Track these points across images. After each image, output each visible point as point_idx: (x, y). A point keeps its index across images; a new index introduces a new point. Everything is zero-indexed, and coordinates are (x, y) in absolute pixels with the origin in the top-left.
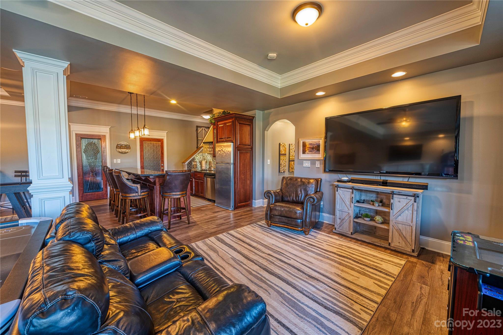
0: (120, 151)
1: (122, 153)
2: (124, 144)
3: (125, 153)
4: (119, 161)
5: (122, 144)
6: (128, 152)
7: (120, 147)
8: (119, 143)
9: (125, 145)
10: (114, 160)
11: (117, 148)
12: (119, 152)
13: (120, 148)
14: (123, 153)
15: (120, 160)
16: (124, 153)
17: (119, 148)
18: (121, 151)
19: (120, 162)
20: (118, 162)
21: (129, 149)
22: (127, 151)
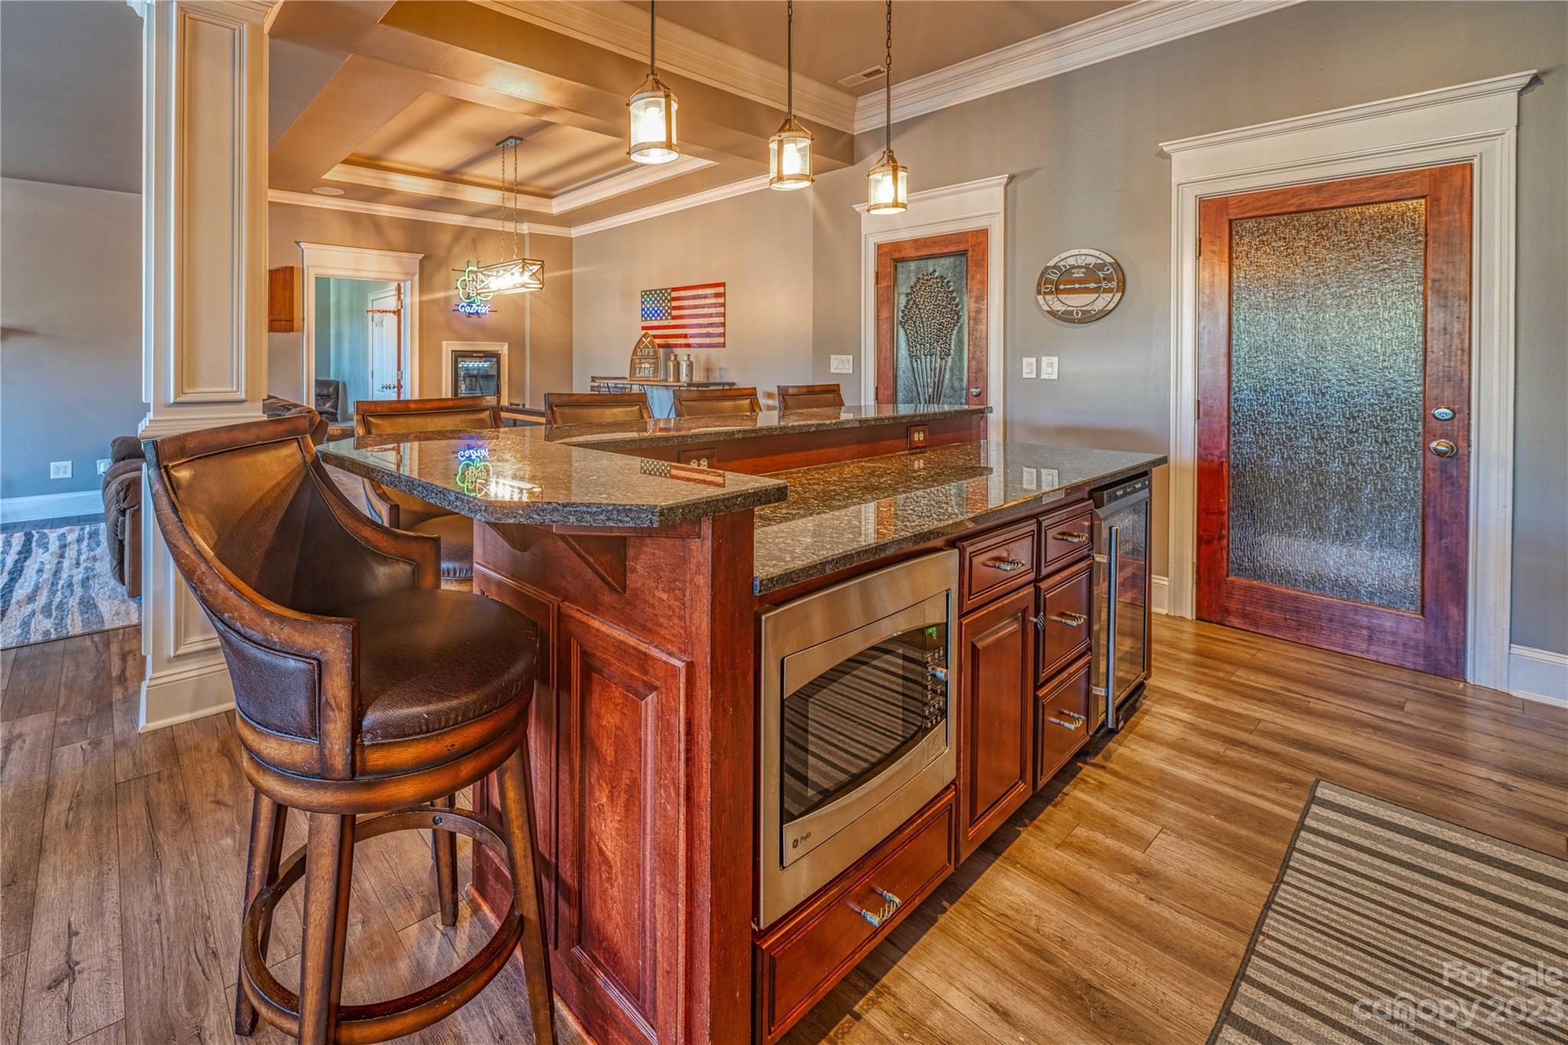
0: (1058, 307)
1: (1066, 320)
2: (1080, 262)
3: (1089, 318)
4: (1050, 367)
5: (1072, 261)
6: (1104, 314)
7: (1058, 283)
8: (1051, 263)
9: (1087, 266)
10: (1025, 360)
11: (1039, 292)
12: (1053, 313)
13: (1058, 291)
14: (1073, 321)
15: (1055, 360)
16: (1080, 322)
17: (1051, 293)
18: (1064, 308)
19: (1055, 377)
20: (1044, 376)
21: (1110, 290)
22: (1102, 301)
